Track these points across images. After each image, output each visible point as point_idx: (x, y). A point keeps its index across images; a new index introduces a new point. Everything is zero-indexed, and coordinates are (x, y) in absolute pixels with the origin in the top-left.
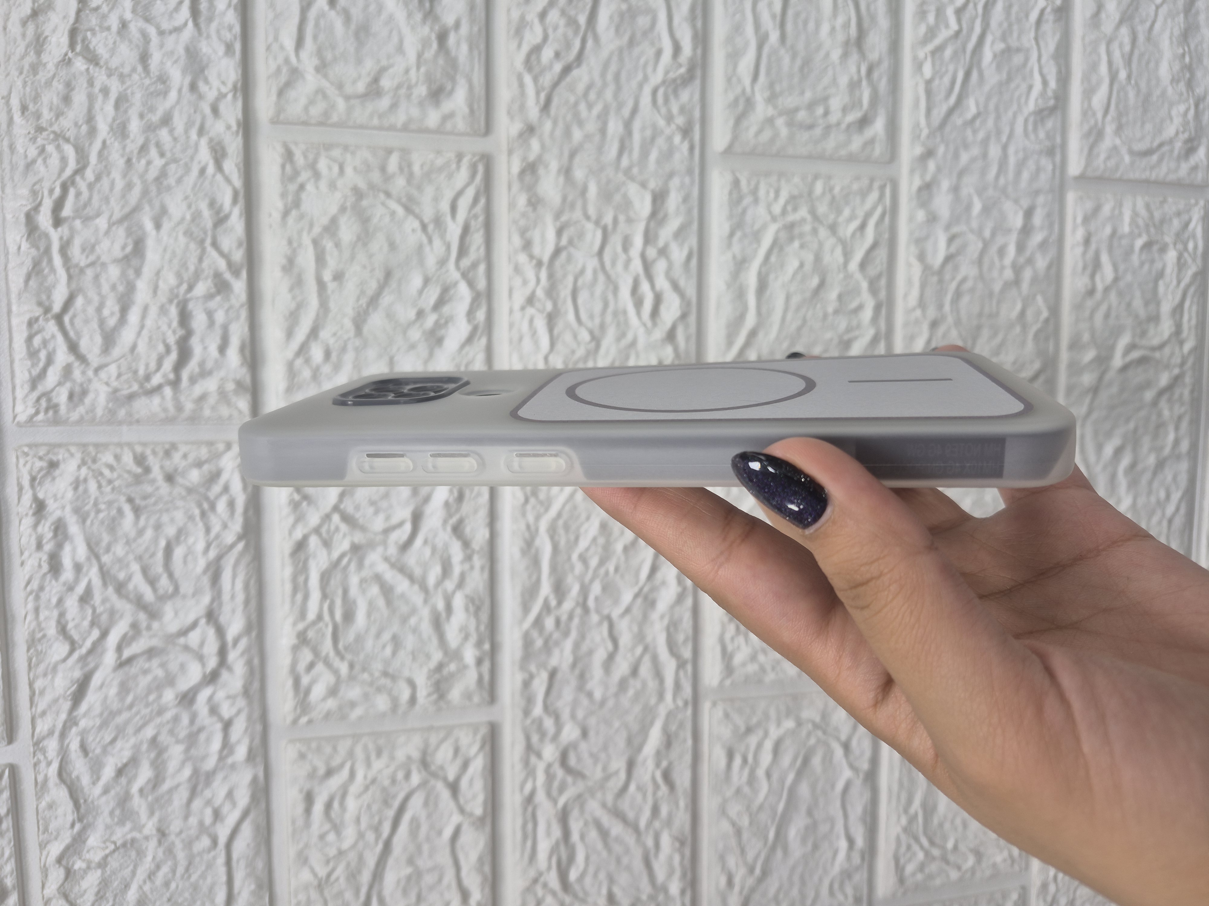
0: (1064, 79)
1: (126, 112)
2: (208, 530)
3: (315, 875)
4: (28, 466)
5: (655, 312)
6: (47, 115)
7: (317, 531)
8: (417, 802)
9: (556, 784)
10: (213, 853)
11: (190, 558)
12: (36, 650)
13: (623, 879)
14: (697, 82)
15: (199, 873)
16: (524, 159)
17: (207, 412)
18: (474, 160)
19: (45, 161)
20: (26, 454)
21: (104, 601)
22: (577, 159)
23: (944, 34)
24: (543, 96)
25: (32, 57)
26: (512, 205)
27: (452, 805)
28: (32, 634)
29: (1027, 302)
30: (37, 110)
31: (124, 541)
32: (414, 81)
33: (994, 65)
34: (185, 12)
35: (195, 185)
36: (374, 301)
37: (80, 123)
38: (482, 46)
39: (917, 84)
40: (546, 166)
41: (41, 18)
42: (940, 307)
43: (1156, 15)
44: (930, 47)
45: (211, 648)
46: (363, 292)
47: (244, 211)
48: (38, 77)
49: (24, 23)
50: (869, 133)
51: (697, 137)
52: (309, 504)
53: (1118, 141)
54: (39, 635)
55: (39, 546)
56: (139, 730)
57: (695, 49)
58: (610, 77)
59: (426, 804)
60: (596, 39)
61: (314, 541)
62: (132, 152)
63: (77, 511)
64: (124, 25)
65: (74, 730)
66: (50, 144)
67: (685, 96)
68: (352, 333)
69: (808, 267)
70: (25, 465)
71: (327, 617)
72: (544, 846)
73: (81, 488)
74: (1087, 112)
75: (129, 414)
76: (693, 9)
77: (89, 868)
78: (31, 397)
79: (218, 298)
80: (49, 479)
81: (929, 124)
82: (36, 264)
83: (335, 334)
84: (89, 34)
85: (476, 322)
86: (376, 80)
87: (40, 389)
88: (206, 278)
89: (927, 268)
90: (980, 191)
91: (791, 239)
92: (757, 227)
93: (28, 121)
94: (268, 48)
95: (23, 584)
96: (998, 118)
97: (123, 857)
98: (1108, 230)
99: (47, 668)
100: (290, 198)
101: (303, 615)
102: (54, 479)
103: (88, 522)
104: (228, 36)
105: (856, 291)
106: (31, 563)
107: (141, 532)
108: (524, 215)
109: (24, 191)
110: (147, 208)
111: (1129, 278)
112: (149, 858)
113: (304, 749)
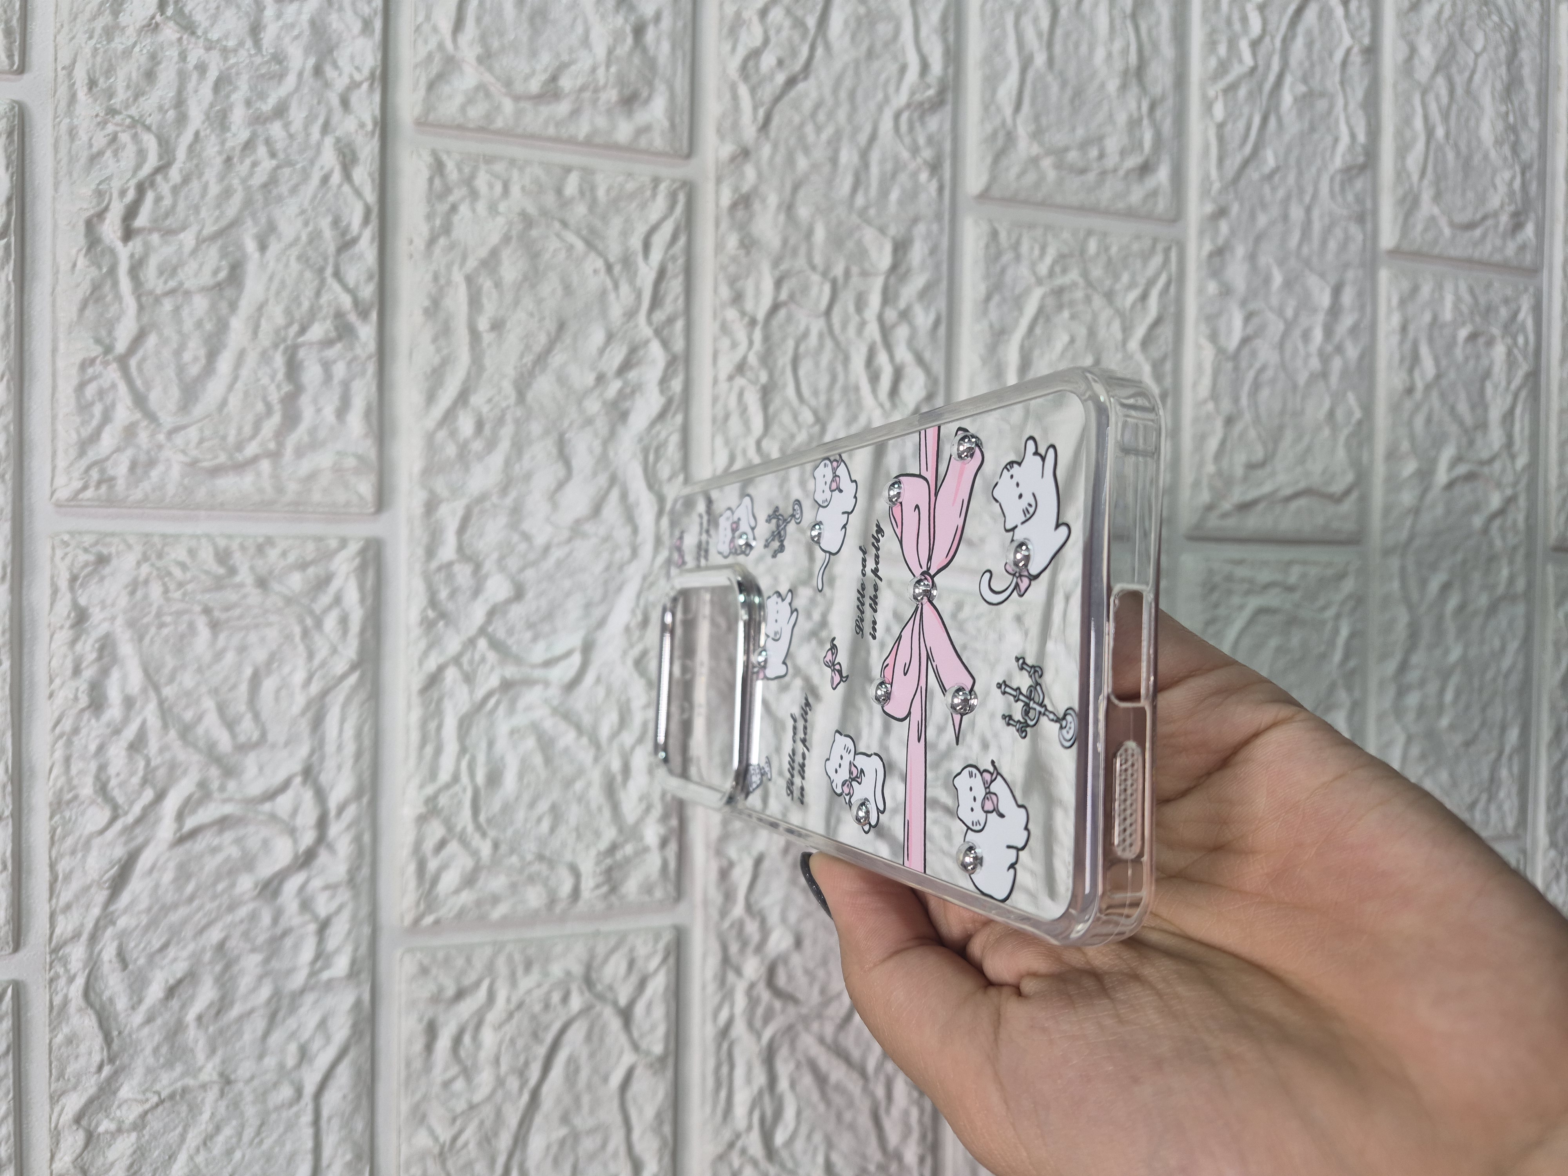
0: (1374, 132)
2: (311, 656)
3: (436, 1139)
4: (68, 560)
5: (894, 391)
7: (456, 660)
8: (576, 1035)
9: (760, 1011)
12: (63, 818)
13: (845, 1142)
15: (275, 1136)
16: (736, 189)
17: (317, 497)
18: (675, 186)
19: (116, 153)
22: (802, 194)
23: (1236, 71)
24: (761, 112)
26: (719, 247)
27: (623, 1039)
28: (59, 794)
30: (110, 87)
32: (602, 82)
33: (1294, 112)
37: (166, 107)
38: (688, 46)
39: (1206, 130)
40: (764, 201)
42: (1236, 400)
43: (1476, 64)
44: (1222, 84)
45: (308, 817)
46: (528, 348)
47: (377, 235)
48: (113, 45)
52: (447, 625)
53: (1436, 211)
54: (68, 796)
55: (77, 671)
57: (946, 68)
58: (843, 95)
61: (451, 674)
65: (109, 932)
66: (124, 131)
67: (933, 123)
68: (512, 399)
70: (63, 559)
71: (465, 779)
72: (742, 1098)
74: (1401, 173)
77: (119, 1130)
79: (339, 346)
80: (96, 579)
81: (1221, 177)
82: (96, 287)
85: (670, 393)
87: (92, 455)
88: (324, 319)
89: (1220, 351)
90: (1281, 262)
91: (1060, 307)
92: (1018, 291)
93: (96, 100)
96: (1300, 174)
97: (168, 1115)
98: (1427, 317)
99: (77, 843)
100: (438, 222)
101: (433, 774)
102: (102, 579)
106: (63, 695)
108: (734, 259)
111: (1452, 375)
112: (206, 1116)
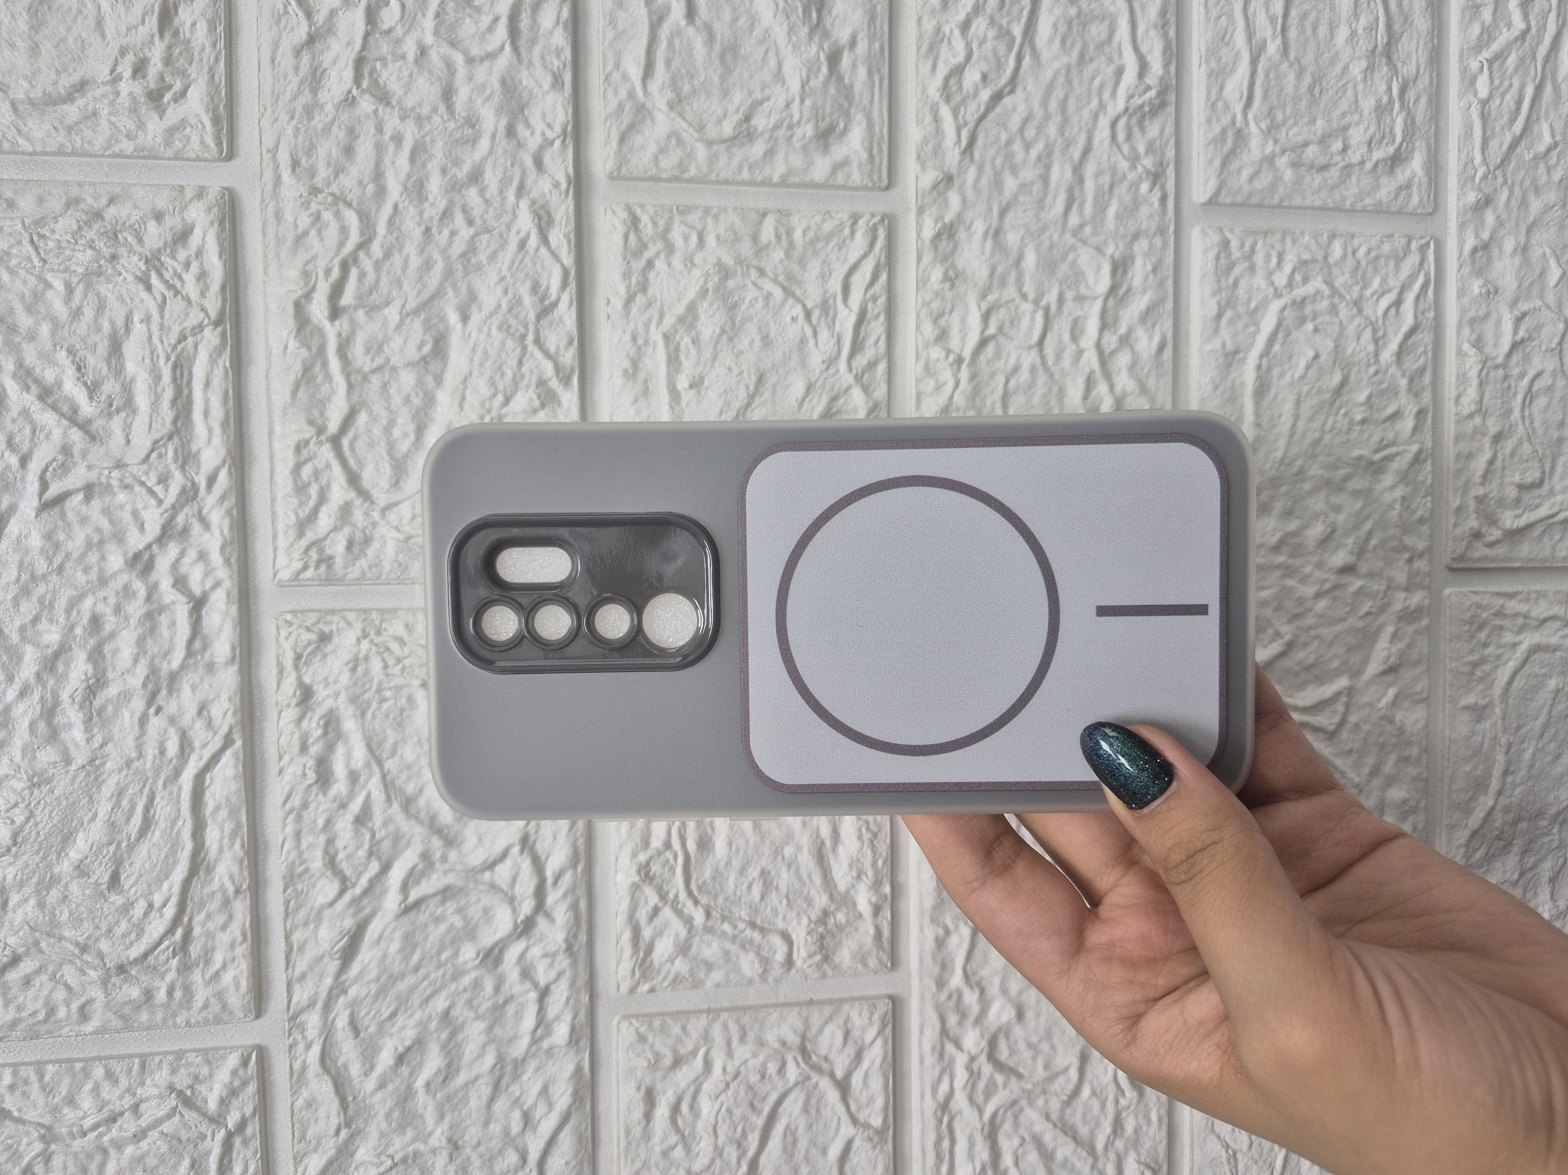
1: (424, 166)
6: (323, 172)
14: (1171, 109)
20: (290, 624)
21: (385, 824)
25: (306, 97)
31: (414, 740)
34: (502, 32)
35: (513, 263)
41: (318, 46)
49: (297, 53)
50: (1402, 175)
51: (1170, 184)
56: (427, 1000)
59: (806, 1109)
60: (1035, 55)
62: (432, 219)
63: (354, 700)
64: (423, 51)
73: (360, 670)
76: (1163, 13)
78: (296, 547)
84: (378, 65)
86: (747, 119)
94: (607, 78)
95: (281, 800)
103: (369, 715)
104: (556, 63)
105: (1391, 392)
109: (293, 273)
110: (451, 294)
113: (642, 1030)
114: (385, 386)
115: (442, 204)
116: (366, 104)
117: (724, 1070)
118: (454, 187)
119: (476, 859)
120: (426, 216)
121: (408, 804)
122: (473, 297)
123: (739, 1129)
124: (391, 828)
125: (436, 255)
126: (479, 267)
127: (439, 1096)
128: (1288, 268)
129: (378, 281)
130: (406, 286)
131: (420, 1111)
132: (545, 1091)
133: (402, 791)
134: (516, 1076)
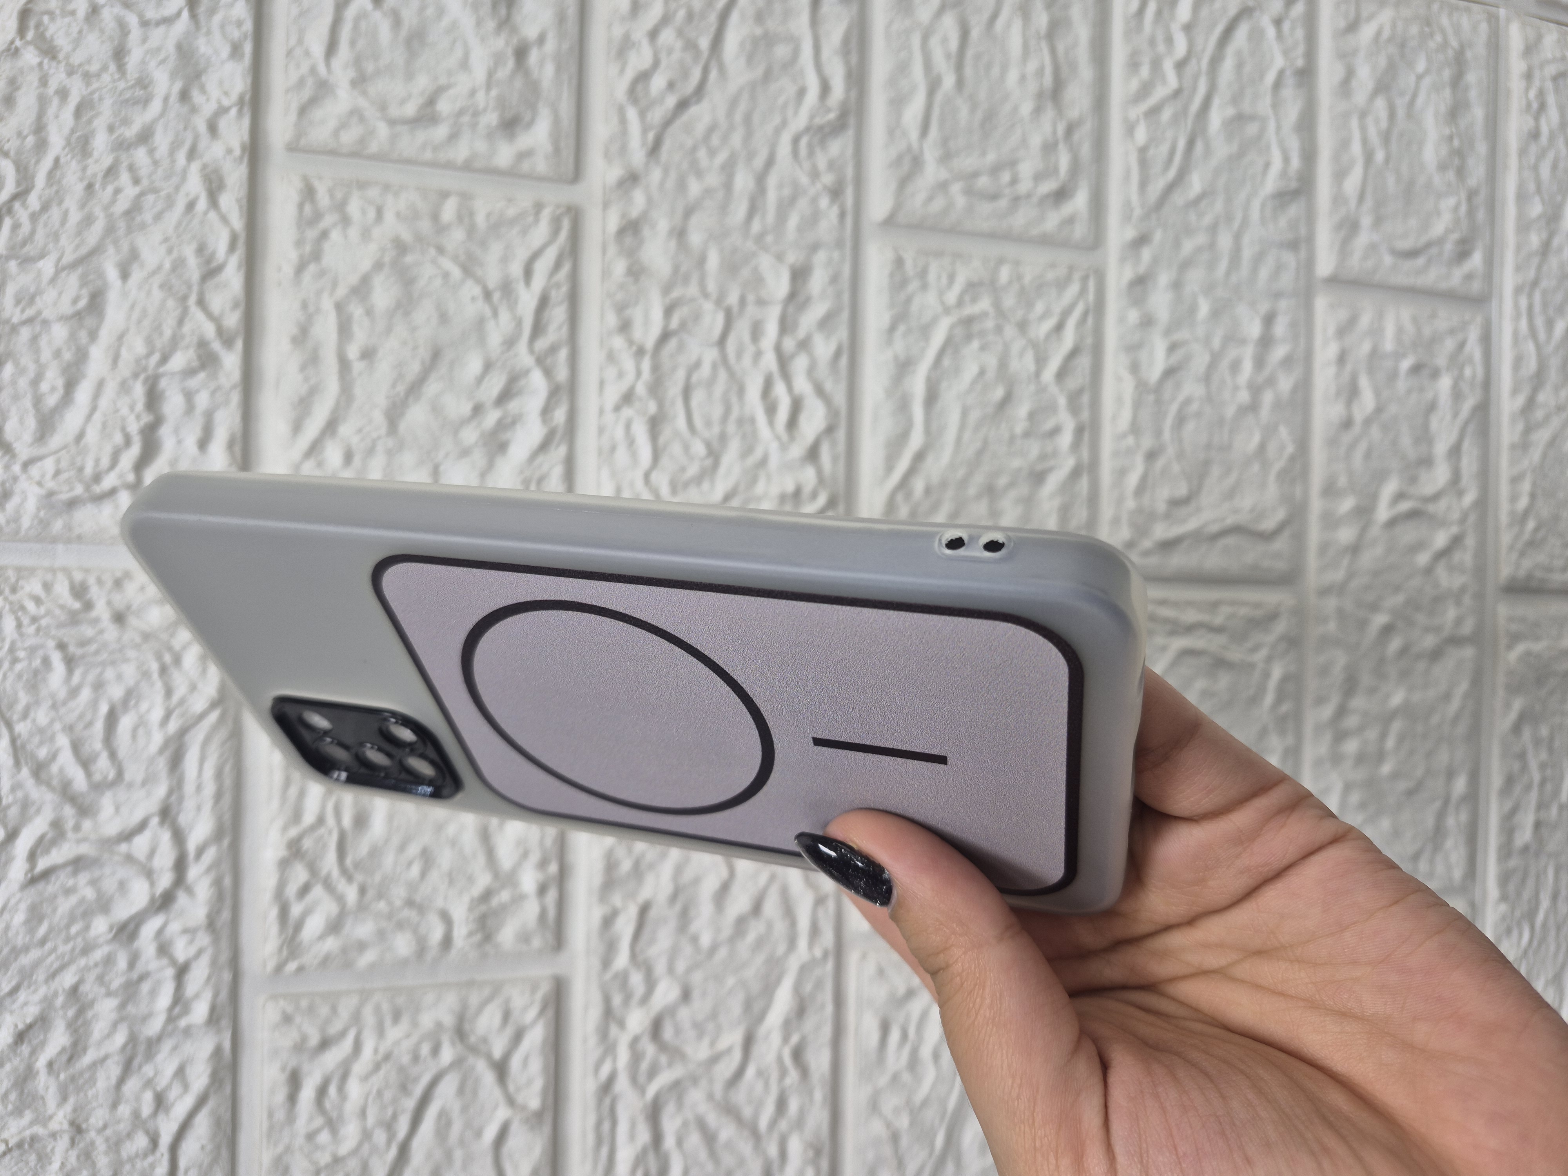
1: (90, 122)
10: (150, 1159)
11: (141, 731)
14: (851, 131)
21: (14, 789)
29: (1269, 431)
31: (50, 703)
35: (179, 224)
36: (415, 388)
50: (1068, 208)
51: (849, 201)
56: (53, 975)
60: (722, 69)
62: (95, 175)
64: (94, 10)
69: (991, 374)
75: (68, 527)
76: (846, 42)
83: (360, 431)
84: (46, 19)
94: (289, 53)
104: (236, 34)
105: (1052, 408)
107: (74, 693)
113: (289, 1009)
114: (35, 339)
115: (107, 161)
116: (30, 57)
117: (376, 1051)
118: (121, 146)
119: (112, 828)
120: (89, 172)
121: (39, 770)
122: (134, 255)
123: (390, 1112)
124: (20, 794)
125: (98, 212)
126: (143, 226)
127: (62, 1076)
128: (957, 288)
129: (33, 233)
130: (64, 240)
131: (41, 1091)
132: (180, 1073)
133: (33, 756)
134: (150, 1055)
